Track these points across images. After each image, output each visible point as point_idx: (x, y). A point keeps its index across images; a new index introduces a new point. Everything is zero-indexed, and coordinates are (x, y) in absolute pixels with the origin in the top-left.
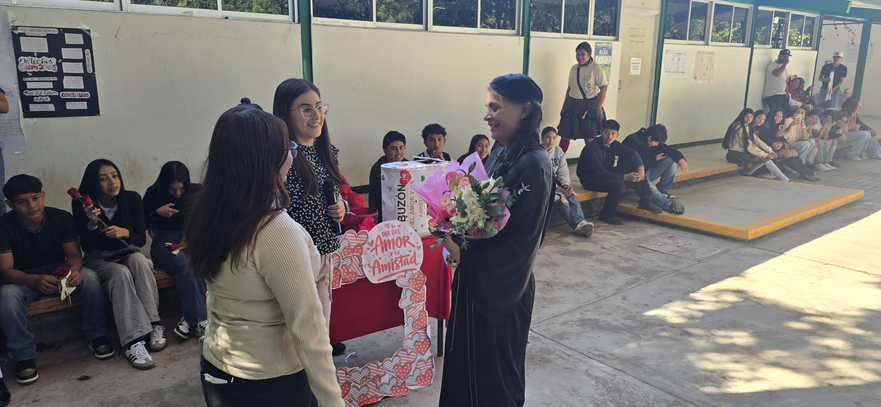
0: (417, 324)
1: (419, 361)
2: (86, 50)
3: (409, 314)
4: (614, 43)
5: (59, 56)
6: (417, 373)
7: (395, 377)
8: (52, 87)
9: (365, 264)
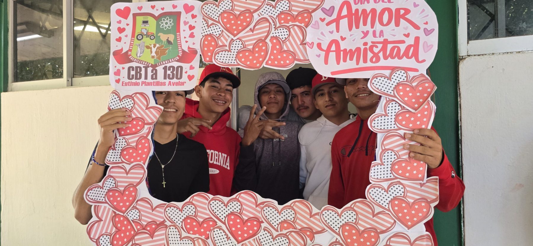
3: (388, 145)
9: (313, 43)
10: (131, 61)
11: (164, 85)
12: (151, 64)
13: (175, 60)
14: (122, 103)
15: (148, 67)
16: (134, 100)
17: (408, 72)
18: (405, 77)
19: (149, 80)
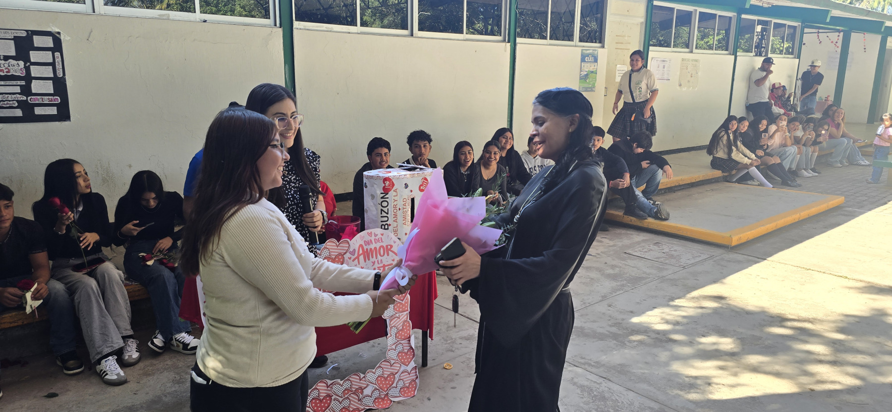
0: (401, 335)
1: (402, 373)
2: (55, 53)
3: (392, 324)
4: (600, 50)
5: (27, 59)
6: (401, 384)
7: (378, 389)
8: (19, 91)
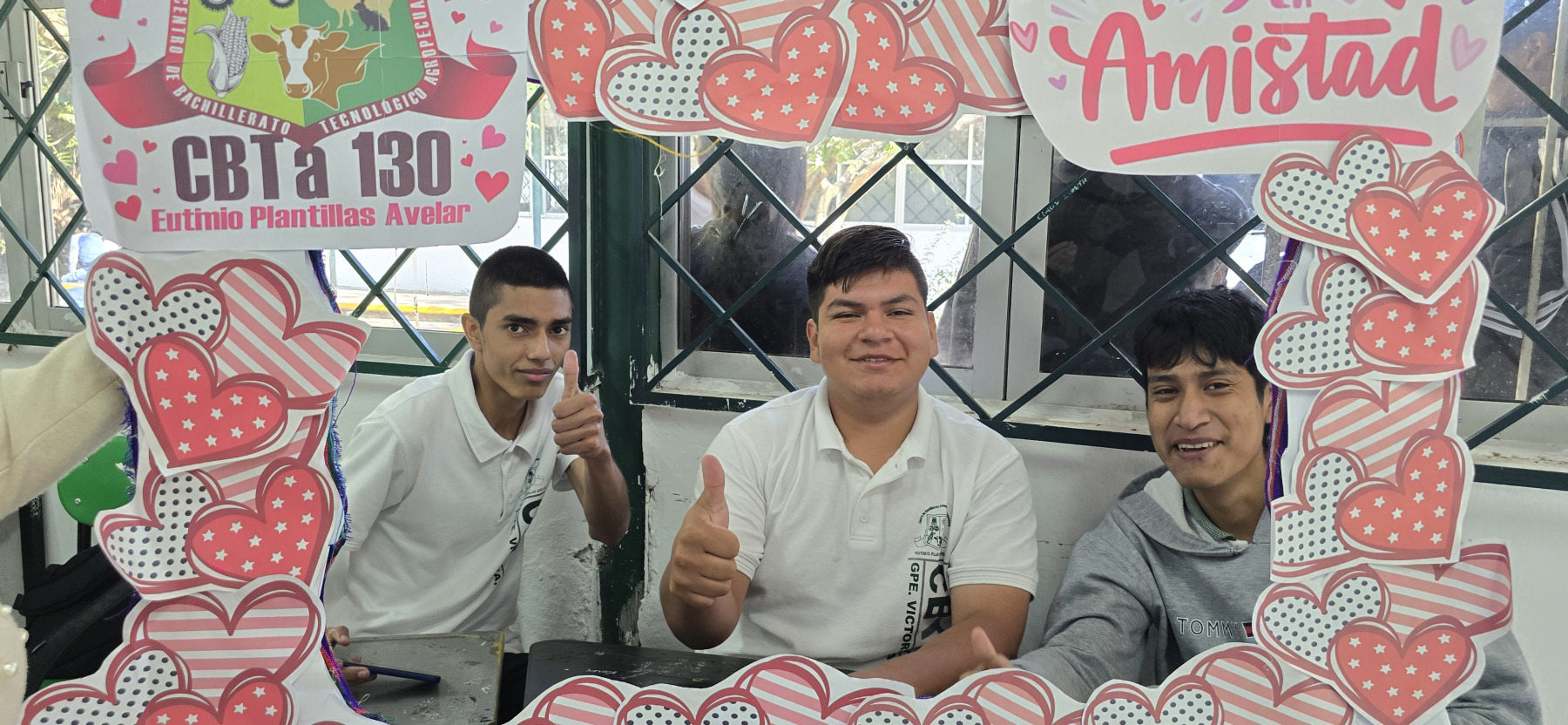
9: (1033, 26)
10: (185, 112)
11: (364, 223)
12: (291, 123)
13: (407, 105)
14: (163, 311)
15: (280, 138)
16: (220, 295)
17: (1396, 146)
18: (1386, 166)
19: (288, 198)
